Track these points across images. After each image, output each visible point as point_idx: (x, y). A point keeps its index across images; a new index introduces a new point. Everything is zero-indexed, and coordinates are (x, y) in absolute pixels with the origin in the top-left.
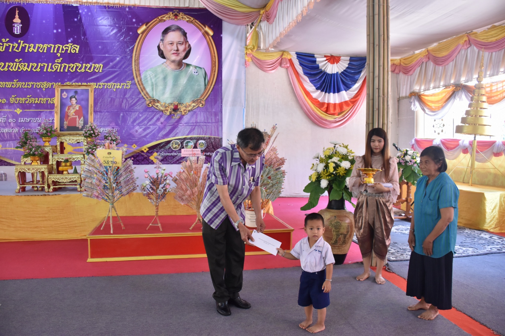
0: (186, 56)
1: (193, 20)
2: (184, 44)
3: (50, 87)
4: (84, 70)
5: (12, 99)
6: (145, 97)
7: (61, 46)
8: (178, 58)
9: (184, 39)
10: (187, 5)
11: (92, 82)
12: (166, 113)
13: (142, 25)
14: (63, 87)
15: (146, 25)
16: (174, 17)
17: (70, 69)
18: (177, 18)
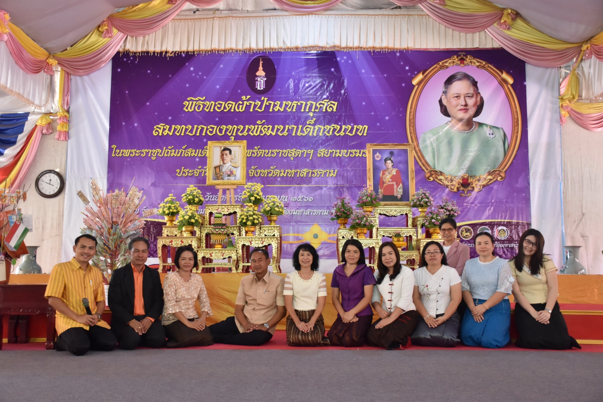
0: (478, 113)
1: (485, 65)
2: (475, 96)
3: (300, 156)
4: (344, 134)
5: (252, 171)
6: (424, 168)
7: (314, 103)
8: (466, 116)
9: (474, 90)
10: (476, 45)
11: (354, 149)
12: (453, 189)
13: (418, 73)
14: (376, 147)
15: (423, 74)
16: (459, 62)
17: (325, 133)
18: (463, 63)
